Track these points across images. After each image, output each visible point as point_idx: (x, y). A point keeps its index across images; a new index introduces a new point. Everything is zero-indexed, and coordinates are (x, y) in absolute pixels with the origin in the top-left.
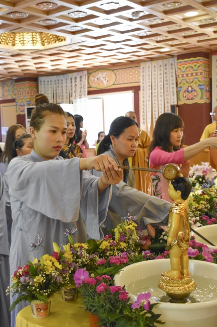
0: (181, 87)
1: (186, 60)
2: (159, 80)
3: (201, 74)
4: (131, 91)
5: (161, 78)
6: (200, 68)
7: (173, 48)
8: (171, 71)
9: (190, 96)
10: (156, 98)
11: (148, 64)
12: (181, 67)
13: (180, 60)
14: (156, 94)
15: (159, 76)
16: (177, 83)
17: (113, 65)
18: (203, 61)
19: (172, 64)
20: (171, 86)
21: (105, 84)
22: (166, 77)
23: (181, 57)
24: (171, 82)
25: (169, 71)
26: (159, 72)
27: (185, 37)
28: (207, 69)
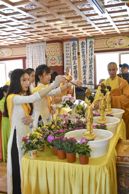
0: (48, 58)
1: (51, 44)
2: (37, 54)
3: (59, 51)
4: (22, 59)
5: (37, 53)
6: (58, 48)
7: (45, 38)
8: (42, 49)
9: (53, 62)
10: (35, 63)
11: (30, 45)
12: (48, 48)
13: (48, 44)
14: (35, 61)
16: (46, 55)
17: (11, 45)
18: (60, 45)
19: (43, 46)
20: (43, 57)
21: (6, 56)
22: (40, 52)
23: (48, 42)
24: (43, 55)
25: (41, 49)
26: (36, 50)
27: (53, 33)
28: (61, 49)
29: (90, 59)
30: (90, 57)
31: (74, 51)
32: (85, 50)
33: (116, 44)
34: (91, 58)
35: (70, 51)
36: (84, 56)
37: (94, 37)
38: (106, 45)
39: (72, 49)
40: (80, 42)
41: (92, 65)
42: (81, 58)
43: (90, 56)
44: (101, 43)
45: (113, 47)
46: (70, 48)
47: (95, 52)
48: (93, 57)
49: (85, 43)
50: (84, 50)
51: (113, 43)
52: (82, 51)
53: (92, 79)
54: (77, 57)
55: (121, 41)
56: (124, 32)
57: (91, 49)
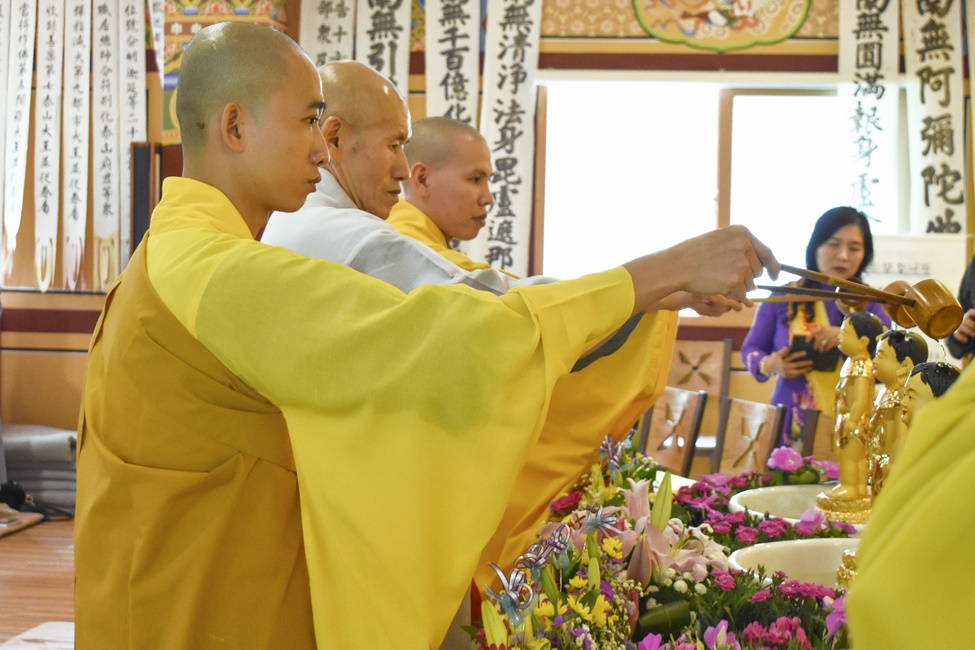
2: (71, 35)
5: (78, 26)
6: (259, 7)
8: (124, 3)
10: (53, 110)
14: (55, 93)
15: (72, 18)
16: (150, 56)
20: (125, 64)
22: (104, 25)
24: (124, 49)
26: (73, 3)
28: (281, 13)
29: (501, 114)
30: (506, 94)
31: (385, 41)
32: (466, 36)
33: (704, 17)
34: (514, 105)
35: (347, 40)
36: (455, 82)
38: (630, 13)
39: (365, 23)
41: (515, 161)
42: (436, 101)
43: (508, 85)
45: (679, 37)
46: (350, 14)
47: (547, 61)
48: (526, 99)
50: (460, 43)
51: (680, 8)
52: (448, 46)
53: (510, 264)
57: (512, 32)
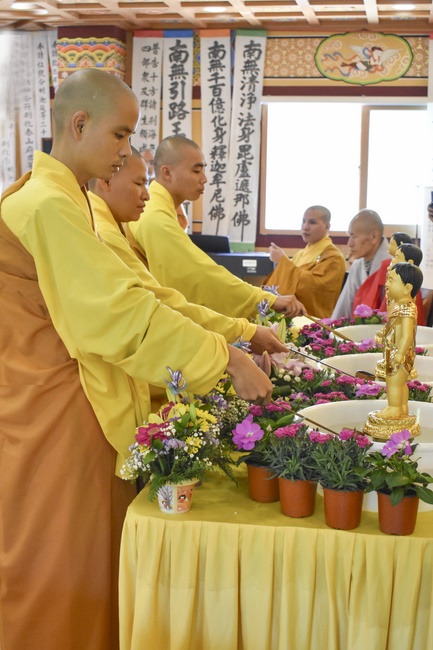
1: (79, 40)
6: (110, 62)
8: (37, 60)
12: (66, 55)
13: (65, 40)
16: (52, 89)
18: (118, 47)
19: (40, 46)
20: (39, 95)
23: (66, 31)
24: (38, 87)
25: (33, 59)
28: (122, 66)
29: (242, 121)
30: (245, 110)
31: (179, 81)
32: (223, 78)
33: (354, 65)
34: (250, 115)
35: (158, 80)
36: (217, 103)
37: (264, 27)
38: (313, 64)
39: (168, 71)
40: (206, 43)
41: (250, 147)
42: (207, 114)
43: (246, 105)
44: (293, 57)
45: (340, 77)
46: (159, 66)
47: (269, 91)
48: (256, 112)
49: (227, 48)
50: (220, 81)
51: (341, 61)
52: (213, 83)
53: (248, 203)
54: (187, 108)
55: (376, 53)
56: (392, 17)
57: (248, 75)
